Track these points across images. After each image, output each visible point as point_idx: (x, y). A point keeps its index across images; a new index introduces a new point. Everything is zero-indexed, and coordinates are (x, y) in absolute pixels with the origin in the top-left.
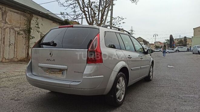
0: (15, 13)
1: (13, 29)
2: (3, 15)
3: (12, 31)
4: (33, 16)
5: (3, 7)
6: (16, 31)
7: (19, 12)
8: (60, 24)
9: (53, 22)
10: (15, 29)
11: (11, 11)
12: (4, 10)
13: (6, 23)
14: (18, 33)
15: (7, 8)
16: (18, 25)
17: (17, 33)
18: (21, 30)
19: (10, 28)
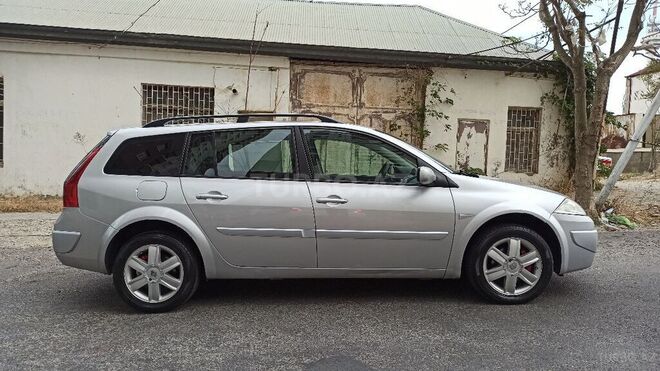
0: (384, 78)
1: (378, 117)
2: (354, 88)
3: (376, 124)
4: (431, 73)
5: (354, 71)
6: (385, 122)
7: (394, 71)
8: (535, 76)
9: (506, 75)
10: (384, 116)
11: (373, 74)
12: (357, 75)
13: (361, 105)
14: (391, 126)
15: (364, 70)
16: (392, 106)
17: (388, 126)
18: (399, 118)
19: (370, 118)
